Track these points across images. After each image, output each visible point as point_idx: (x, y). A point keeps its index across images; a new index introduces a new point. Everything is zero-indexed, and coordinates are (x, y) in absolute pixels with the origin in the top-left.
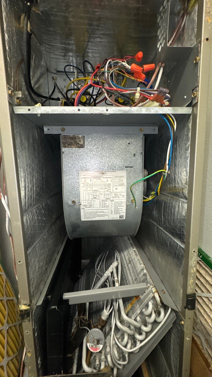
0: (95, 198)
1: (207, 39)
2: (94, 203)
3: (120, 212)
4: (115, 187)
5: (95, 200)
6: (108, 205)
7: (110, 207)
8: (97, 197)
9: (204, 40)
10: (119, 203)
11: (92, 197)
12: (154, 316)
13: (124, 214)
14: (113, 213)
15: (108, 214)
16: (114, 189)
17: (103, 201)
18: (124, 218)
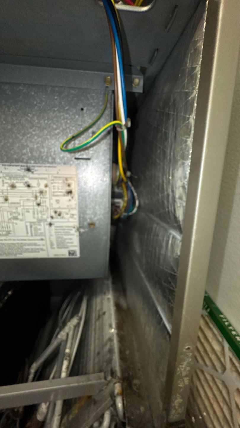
0: (15, 218)
2: (13, 227)
3: (69, 245)
4: (55, 198)
5: (15, 221)
6: (42, 231)
7: (48, 235)
8: (20, 217)
10: (65, 228)
11: (10, 217)
13: (77, 249)
14: (55, 246)
15: (44, 248)
16: (53, 201)
17: (32, 224)
18: (78, 255)
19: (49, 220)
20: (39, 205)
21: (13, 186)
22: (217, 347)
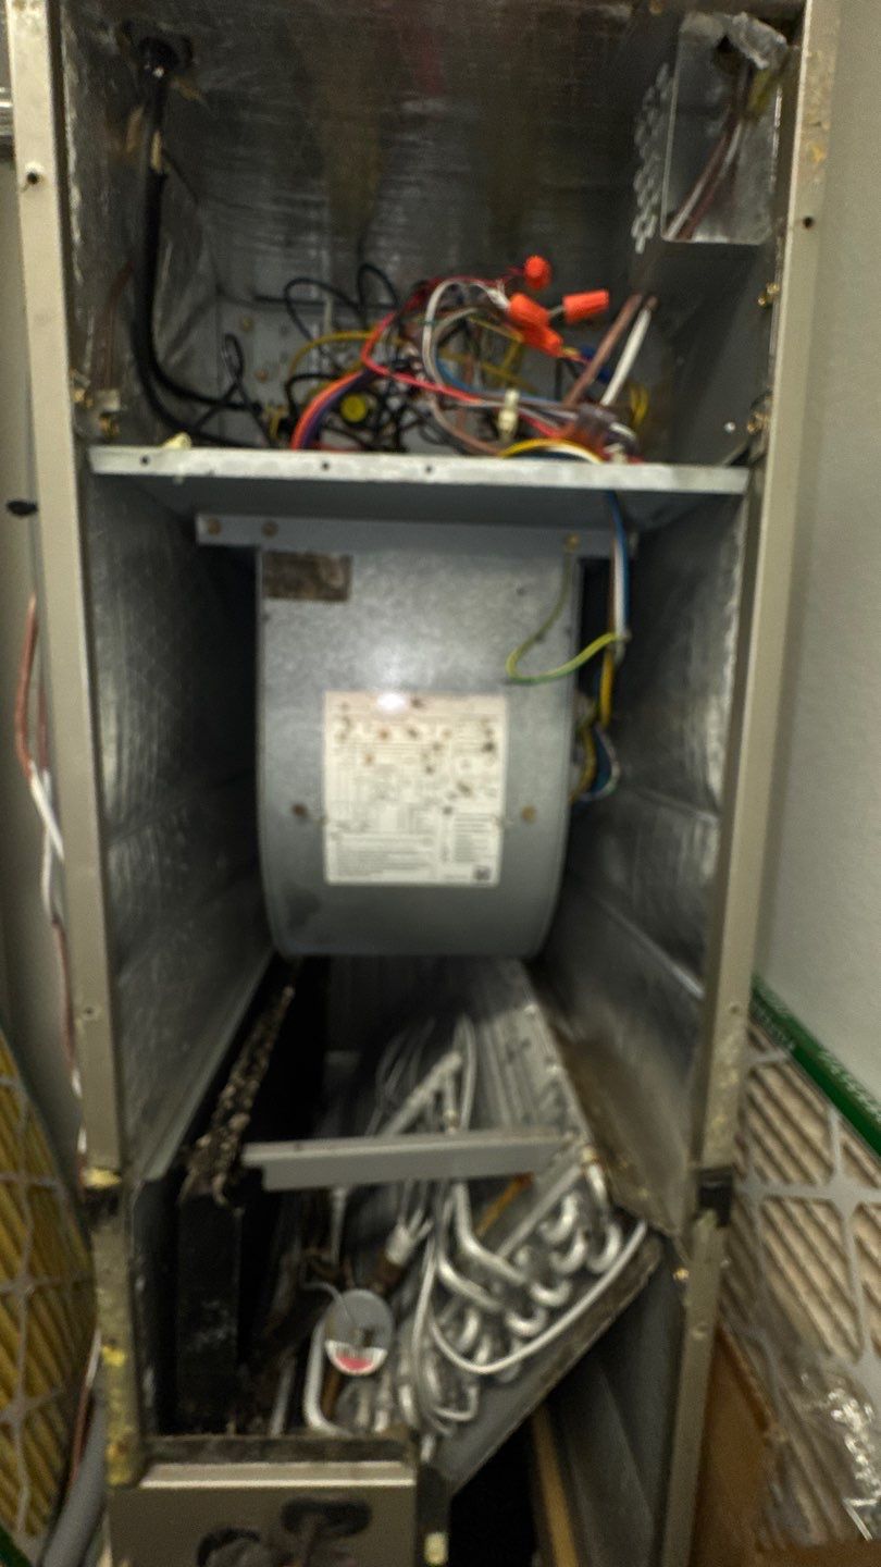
1: (808, 222)
2: (376, 815)
3: (478, 854)
4: (460, 759)
5: (380, 803)
6: (430, 823)
7: (439, 832)
9: (796, 222)
10: (475, 818)
12: (579, 1248)
13: (494, 866)
14: (451, 858)
15: (429, 860)
17: (412, 809)
18: (493, 879)
19: (447, 802)
20: (429, 770)
21: (384, 735)
22: (813, 1130)
